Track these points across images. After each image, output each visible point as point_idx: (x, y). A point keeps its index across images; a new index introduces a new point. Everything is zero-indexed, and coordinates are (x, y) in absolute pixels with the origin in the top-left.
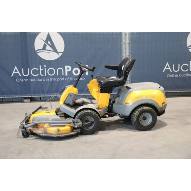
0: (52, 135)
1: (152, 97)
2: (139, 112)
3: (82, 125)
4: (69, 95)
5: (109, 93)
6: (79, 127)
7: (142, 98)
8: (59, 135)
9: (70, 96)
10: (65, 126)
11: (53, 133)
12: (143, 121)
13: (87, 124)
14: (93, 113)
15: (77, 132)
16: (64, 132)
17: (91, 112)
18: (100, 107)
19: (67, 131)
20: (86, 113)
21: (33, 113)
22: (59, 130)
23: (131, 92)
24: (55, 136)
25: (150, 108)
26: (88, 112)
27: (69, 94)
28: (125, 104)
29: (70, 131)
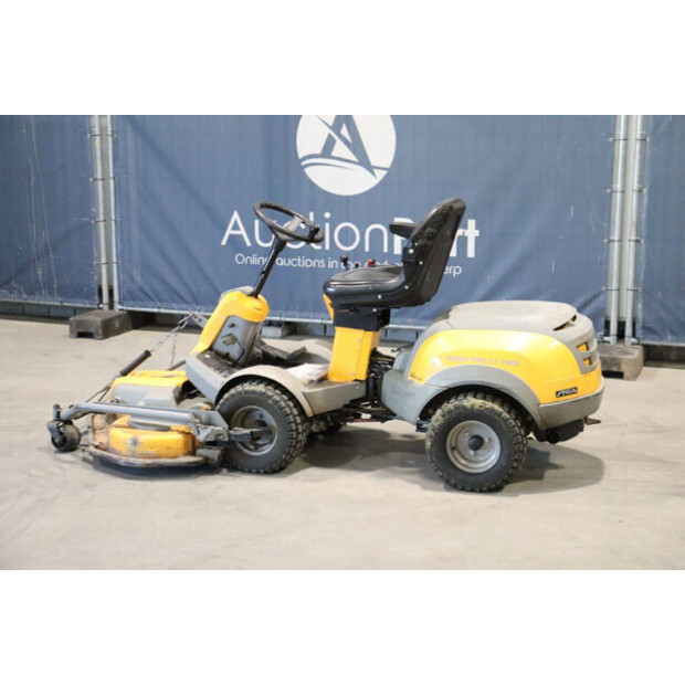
0: (114, 456)
1: (509, 363)
2: (443, 416)
3: (226, 434)
4: (230, 322)
5: (367, 330)
6: (212, 439)
7: (465, 359)
8: (131, 460)
9: (233, 325)
10: (167, 429)
11: (119, 448)
12: (472, 452)
13: (246, 434)
14: (270, 397)
15: (207, 458)
16: (153, 451)
17: (264, 390)
18: (335, 380)
19: (168, 448)
20: (247, 392)
21: (124, 374)
22: (135, 443)
23: (433, 333)
24: (122, 461)
25: (489, 404)
26: (253, 392)
27: (229, 317)
28: (410, 378)
29: (181, 451)
